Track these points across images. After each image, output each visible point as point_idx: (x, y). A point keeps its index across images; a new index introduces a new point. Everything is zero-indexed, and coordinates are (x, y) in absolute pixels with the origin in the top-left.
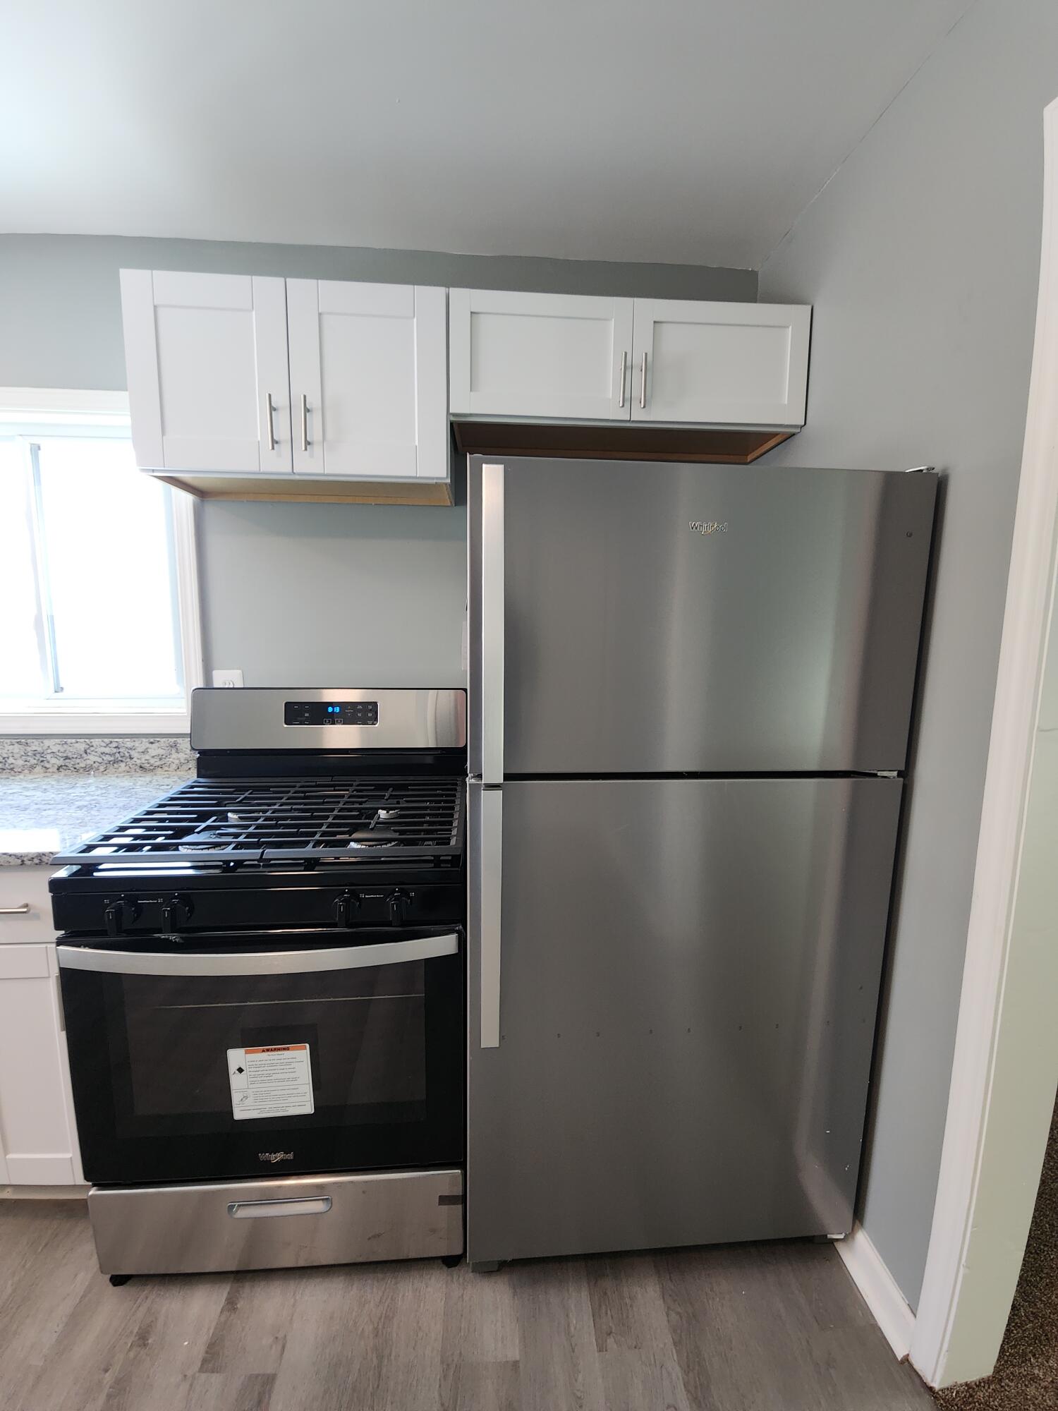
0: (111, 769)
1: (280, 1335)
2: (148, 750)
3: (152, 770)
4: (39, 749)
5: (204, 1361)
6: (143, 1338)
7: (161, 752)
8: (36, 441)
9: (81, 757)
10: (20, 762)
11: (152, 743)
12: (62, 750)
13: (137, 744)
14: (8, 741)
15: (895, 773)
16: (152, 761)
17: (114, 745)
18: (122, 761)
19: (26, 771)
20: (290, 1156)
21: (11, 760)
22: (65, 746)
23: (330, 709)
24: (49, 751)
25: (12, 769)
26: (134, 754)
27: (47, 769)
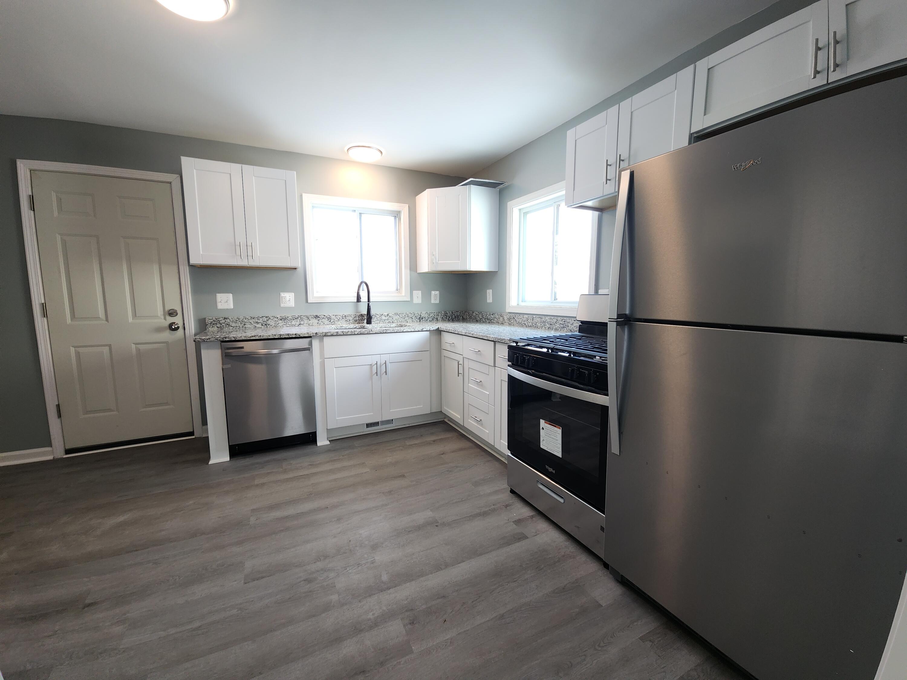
1: (538, 532)
2: (574, 324)
5: (515, 521)
6: (506, 506)
16: (574, 328)
17: (564, 320)
18: (565, 327)
20: (554, 472)
22: (551, 320)
26: (569, 325)
27: (546, 328)
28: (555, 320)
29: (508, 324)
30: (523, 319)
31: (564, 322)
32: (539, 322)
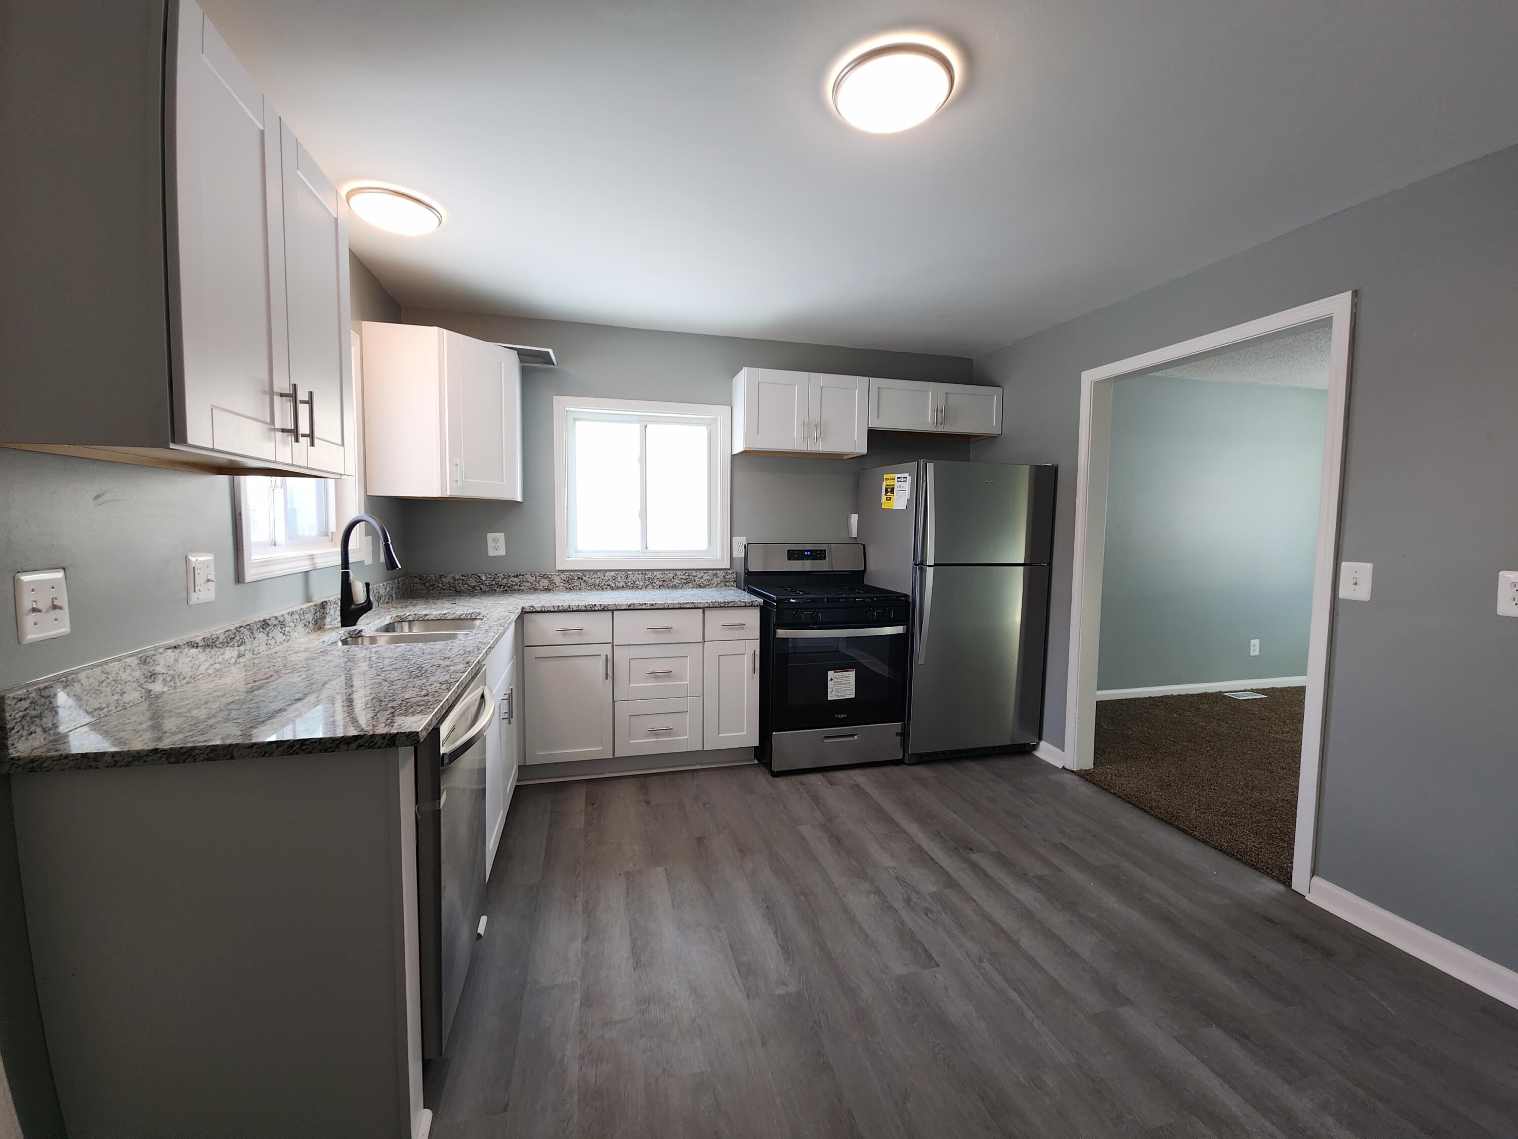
0: (684, 586)
3: (704, 587)
4: (651, 577)
7: (709, 578)
8: (646, 424)
9: (671, 581)
10: (642, 583)
11: (705, 573)
12: (662, 577)
13: (698, 574)
14: (637, 573)
15: (1046, 564)
16: (704, 582)
17: (687, 574)
18: (690, 582)
19: (644, 588)
21: (637, 582)
22: (664, 575)
23: (806, 553)
24: (656, 578)
25: (637, 587)
26: (696, 579)
27: (654, 587)
28: (671, 575)
29: (565, 589)
30: (604, 578)
31: (689, 576)
32: (640, 580)
